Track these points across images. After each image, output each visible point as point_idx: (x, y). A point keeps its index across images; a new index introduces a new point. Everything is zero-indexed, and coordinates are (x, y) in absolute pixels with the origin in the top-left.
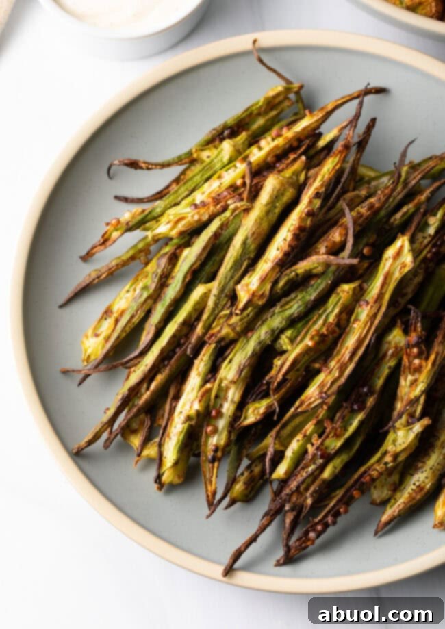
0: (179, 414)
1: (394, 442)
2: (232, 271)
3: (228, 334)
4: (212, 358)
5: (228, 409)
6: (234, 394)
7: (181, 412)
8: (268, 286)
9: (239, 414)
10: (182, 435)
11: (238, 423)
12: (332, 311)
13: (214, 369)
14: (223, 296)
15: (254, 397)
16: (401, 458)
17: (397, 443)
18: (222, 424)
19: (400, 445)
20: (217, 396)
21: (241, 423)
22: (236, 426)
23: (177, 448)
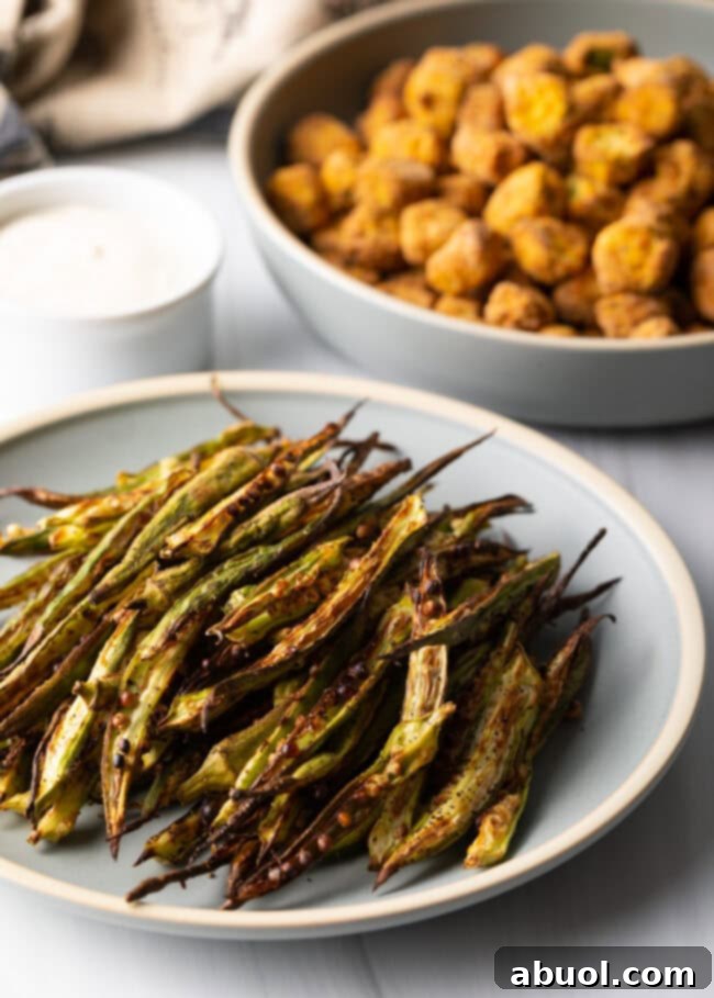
0: (71, 719)
1: (401, 740)
2: (164, 524)
3: (152, 596)
4: (127, 640)
5: (148, 697)
6: (158, 679)
7: (74, 716)
8: (214, 537)
9: (165, 708)
10: (76, 743)
11: (163, 720)
12: (309, 566)
13: (131, 647)
14: (148, 550)
15: (191, 685)
16: (413, 767)
17: (406, 742)
18: (139, 715)
19: (410, 741)
20: (130, 683)
21: (167, 721)
22: (159, 723)
23: (65, 762)
